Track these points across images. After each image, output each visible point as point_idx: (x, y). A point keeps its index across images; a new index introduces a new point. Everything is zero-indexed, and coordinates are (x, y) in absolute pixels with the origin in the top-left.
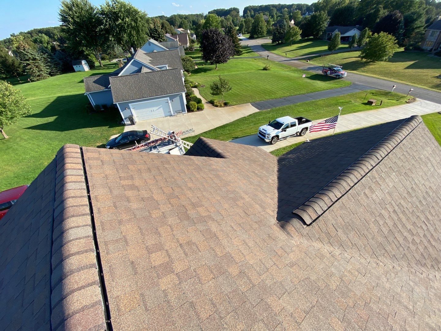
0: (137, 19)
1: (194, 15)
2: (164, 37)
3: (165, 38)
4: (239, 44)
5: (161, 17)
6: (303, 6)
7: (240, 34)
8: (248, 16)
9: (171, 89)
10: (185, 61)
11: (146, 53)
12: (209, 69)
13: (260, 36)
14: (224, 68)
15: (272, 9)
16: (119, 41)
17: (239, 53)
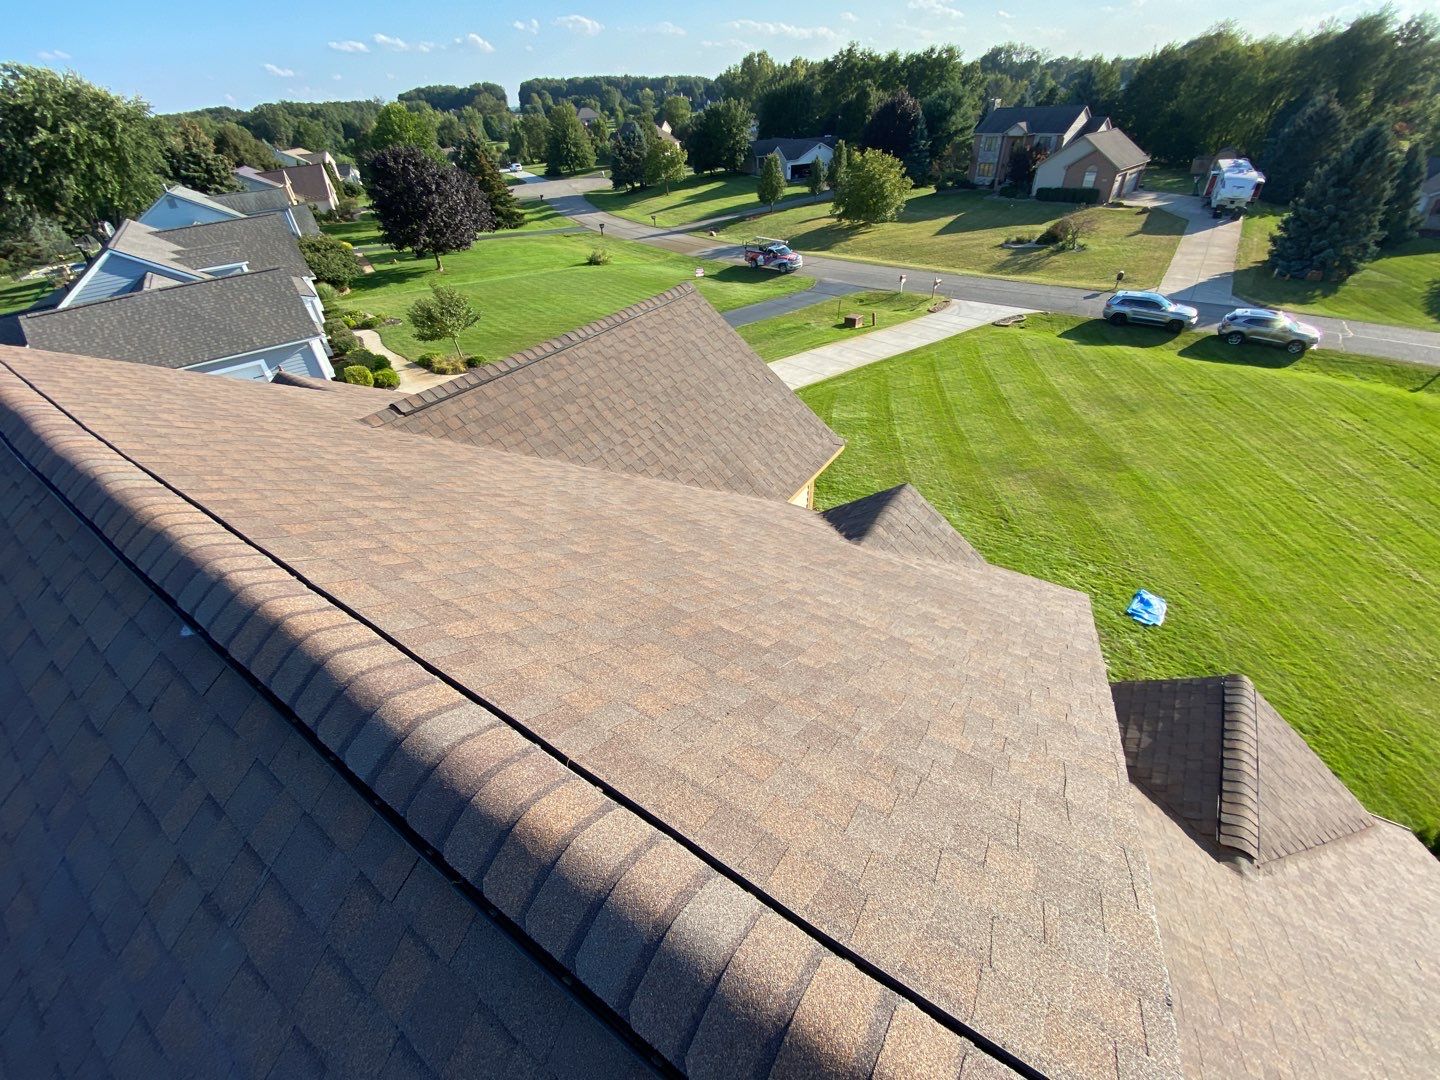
0: (112, 125)
1: (346, 104)
2: (233, 178)
3: (234, 181)
4: (506, 194)
5: (218, 113)
6: (696, 83)
7: (514, 165)
8: (535, 110)
9: (265, 333)
10: (318, 250)
11: (157, 230)
12: (416, 271)
13: (578, 169)
14: (467, 264)
15: (608, 92)
16: (47, 203)
17: (512, 220)
